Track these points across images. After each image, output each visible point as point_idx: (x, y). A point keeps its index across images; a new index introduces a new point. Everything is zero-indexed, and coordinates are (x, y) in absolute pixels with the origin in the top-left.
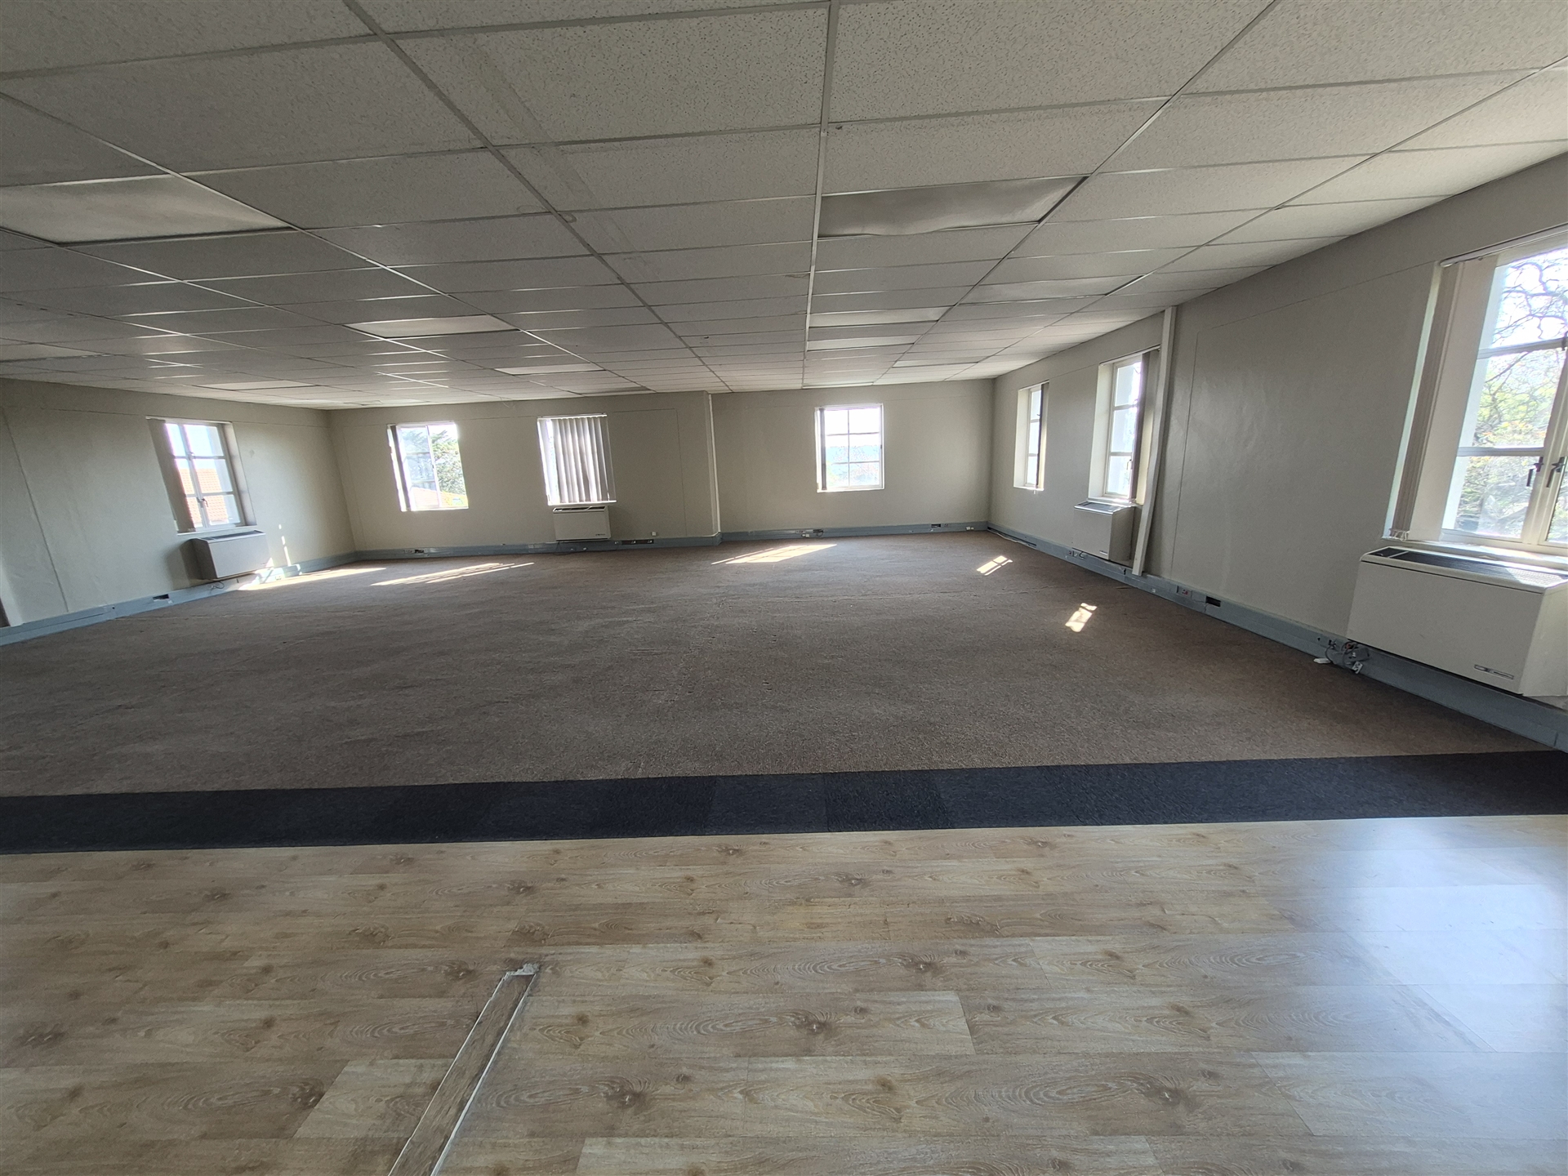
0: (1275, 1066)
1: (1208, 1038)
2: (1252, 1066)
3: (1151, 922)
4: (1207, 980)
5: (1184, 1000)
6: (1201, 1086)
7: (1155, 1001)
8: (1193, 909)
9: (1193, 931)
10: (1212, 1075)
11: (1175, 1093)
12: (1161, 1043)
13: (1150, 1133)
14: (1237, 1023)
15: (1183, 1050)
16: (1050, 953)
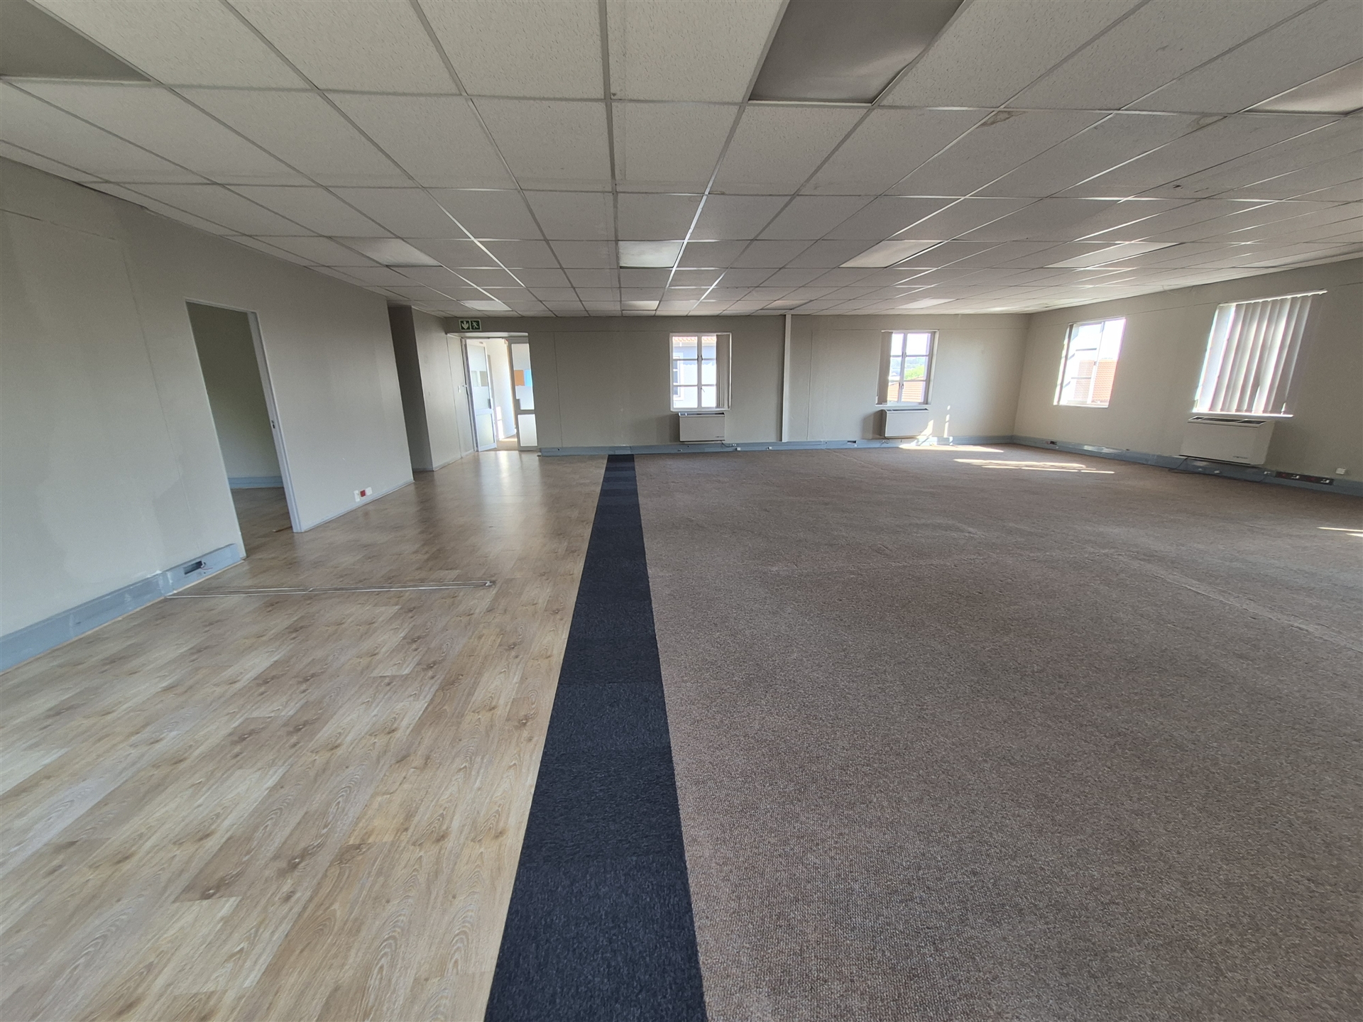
0: (276, 772)
1: (312, 752)
2: (284, 762)
3: (408, 758)
4: (344, 767)
5: (339, 752)
6: (294, 739)
7: (349, 738)
8: (406, 786)
9: (386, 777)
10: (295, 745)
11: (299, 730)
12: (326, 732)
14: (309, 768)
15: (315, 740)
16: (411, 708)
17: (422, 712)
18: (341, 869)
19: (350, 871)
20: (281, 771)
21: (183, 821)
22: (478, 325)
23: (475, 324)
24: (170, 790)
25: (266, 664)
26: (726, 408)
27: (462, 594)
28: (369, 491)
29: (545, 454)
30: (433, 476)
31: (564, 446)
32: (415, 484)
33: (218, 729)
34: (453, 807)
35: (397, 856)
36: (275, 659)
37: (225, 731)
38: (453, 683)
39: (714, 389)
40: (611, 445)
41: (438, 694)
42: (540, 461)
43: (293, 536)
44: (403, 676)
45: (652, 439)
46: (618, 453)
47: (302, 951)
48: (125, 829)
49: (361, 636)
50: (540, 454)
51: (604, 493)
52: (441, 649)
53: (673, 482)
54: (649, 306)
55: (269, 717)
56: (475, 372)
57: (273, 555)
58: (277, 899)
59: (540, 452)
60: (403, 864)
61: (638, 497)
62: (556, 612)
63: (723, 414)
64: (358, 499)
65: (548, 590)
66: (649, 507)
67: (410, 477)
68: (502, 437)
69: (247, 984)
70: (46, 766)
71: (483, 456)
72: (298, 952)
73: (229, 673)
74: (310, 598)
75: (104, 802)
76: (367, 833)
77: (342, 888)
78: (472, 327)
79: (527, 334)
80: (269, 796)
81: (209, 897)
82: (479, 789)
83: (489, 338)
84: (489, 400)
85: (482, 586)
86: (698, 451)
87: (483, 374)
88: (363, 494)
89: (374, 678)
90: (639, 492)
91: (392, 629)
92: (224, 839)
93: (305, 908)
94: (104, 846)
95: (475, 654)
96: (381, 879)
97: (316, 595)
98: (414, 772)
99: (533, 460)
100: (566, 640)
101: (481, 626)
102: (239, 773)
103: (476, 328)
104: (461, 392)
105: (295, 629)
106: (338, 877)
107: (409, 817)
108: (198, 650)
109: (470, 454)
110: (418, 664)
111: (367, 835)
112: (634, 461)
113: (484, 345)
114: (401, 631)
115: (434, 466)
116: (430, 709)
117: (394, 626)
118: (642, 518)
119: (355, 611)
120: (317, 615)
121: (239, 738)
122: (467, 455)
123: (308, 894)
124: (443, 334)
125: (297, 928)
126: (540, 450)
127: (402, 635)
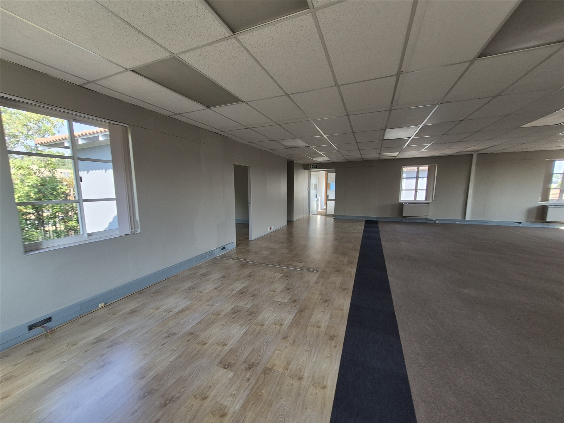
1: (255, 324)
2: (247, 326)
3: (287, 338)
4: (266, 334)
5: (264, 327)
6: (250, 317)
7: (267, 323)
9: (280, 344)
10: (250, 320)
11: (251, 314)
12: (260, 318)
13: (249, 309)
14: (255, 330)
15: (256, 320)
16: (288, 318)
17: (292, 320)
18: (265, 376)
19: (268, 378)
20: (246, 328)
21: (219, 337)
22: (316, 166)
23: (315, 166)
24: (216, 324)
25: (242, 287)
26: (430, 201)
27: (305, 273)
28: (272, 228)
29: (337, 218)
30: (293, 224)
31: (345, 215)
32: (287, 226)
33: (228, 307)
34: (305, 366)
35: (284, 380)
36: (244, 285)
37: (230, 308)
38: (303, 311)
39: (425, 192)
40: (366, 216)
41: (297, 314)
42: (334, 220)
43: (249, 242)
44: (285, 303)
45: (387, 214)
46: (370, 219)
47: (253, 404)
48: (205, 333)
49: (270, 283)
50: (334, 218)
51: (364, 238)
52: (298, 295)
53: (399, 236)
54: (394, 154)
55: (243, 307)
56: (312, 184)
57: (243, 248)
58: (245, 379)
59: (335, 217)
60: (286, 384)
61: (381, 241)
62: (344, 290)
63: (429, 204)
64: (269, 230)
65: (340, 279)
66: (387, 247)
67: (286, 224)
68: (319, 210)
69: (236, 408)
70: (188, 305)
71: (311, 217)
72: (251, 404)
73: (231, 287)
74: (254, 265)
75: (199, 323)
76: (273, 365)
77: (265, 385)
78: (314, 167)
79: (335, 169)
80: (242, 337)
81: (226, 368)
82: (315, 362)
83: (319, 171)
84: (316, 195)
85: (312, 272)
86: (413, 221)
87: (315, 185)
88: (271, 228)
89: (275, 301)
90: (381, 239)
91: (280, 283)
92: (230, 348)
93: (253, 387)
94: (200, 337)
95: (311, 301)
96: (278, 387)
97: (256, 264)
98: (289, 345)
99: (331, 220)
100: (350, 304)
101: (313, 289)
102: (234, 325)
103: (315, 168)
104: (307, 191)
105: (250, 276)
106: (264, 379)
107: (288, 364)
108: (223, 277)
109: (307, 216)
110: (290, 299)
111: (273, 366)
112: (378, 224)
113: (317, 174)
114: (283, 284)
115: (294, 220)
116: (294, 320)
117: (281, 282)
118: (384, 252)
119: (269, 273)
120: (257, 272)
121: (234, 312)
122: (306, 216)
123: (254, 382)
124: (303, 170)
125: (251, 394)
126: (335, 216)
127: (284, 286)
